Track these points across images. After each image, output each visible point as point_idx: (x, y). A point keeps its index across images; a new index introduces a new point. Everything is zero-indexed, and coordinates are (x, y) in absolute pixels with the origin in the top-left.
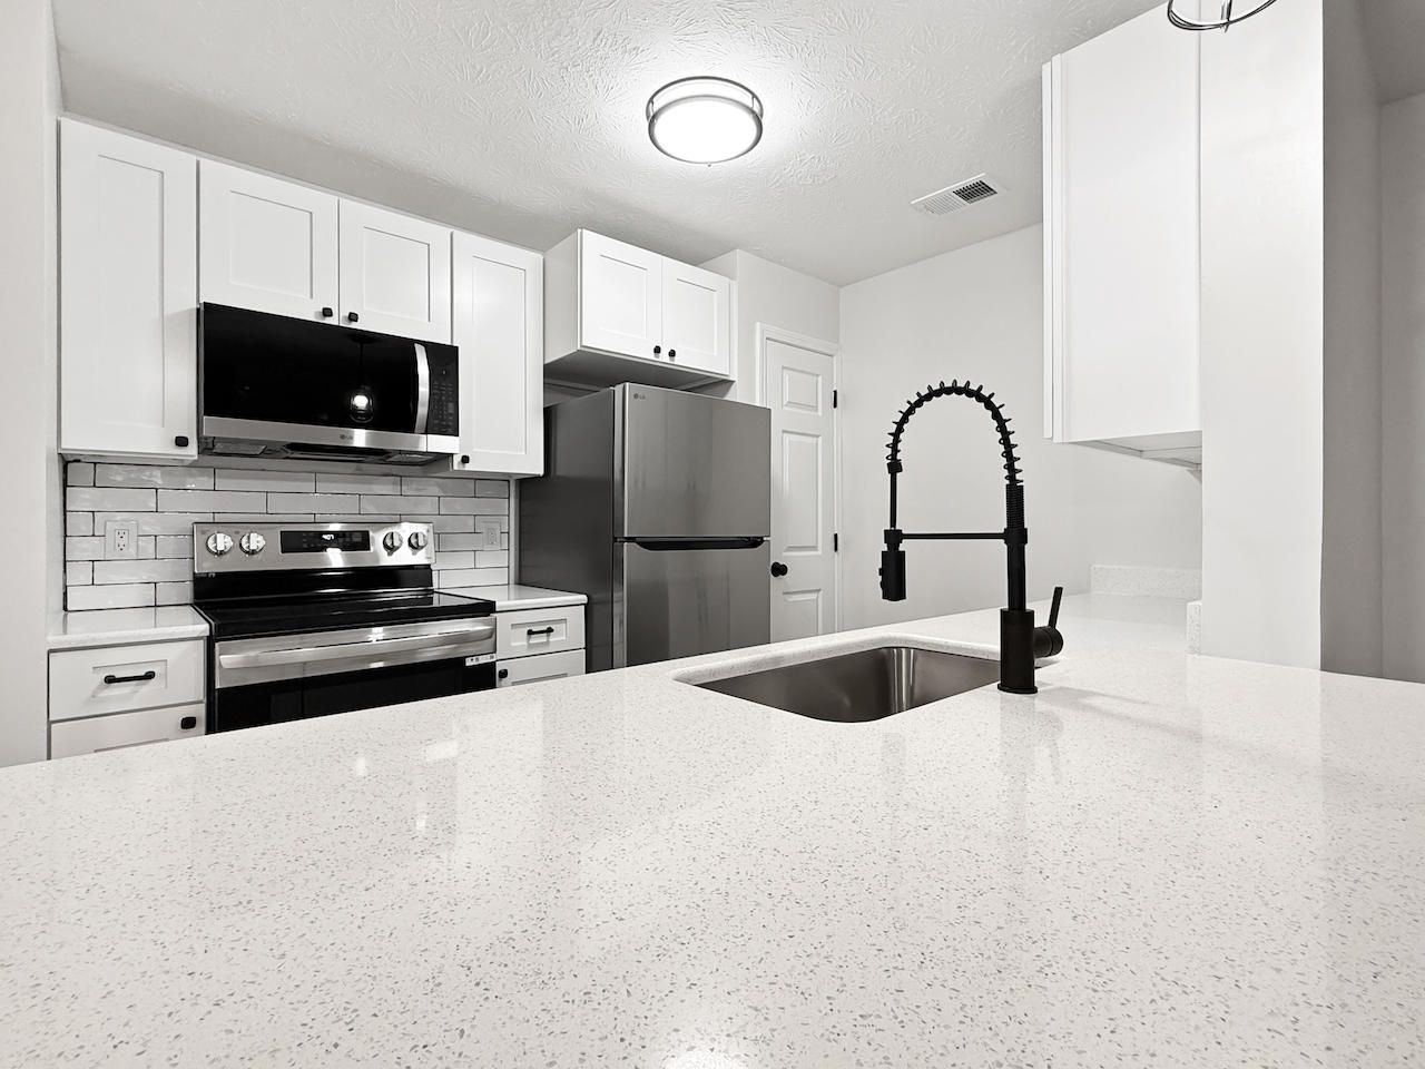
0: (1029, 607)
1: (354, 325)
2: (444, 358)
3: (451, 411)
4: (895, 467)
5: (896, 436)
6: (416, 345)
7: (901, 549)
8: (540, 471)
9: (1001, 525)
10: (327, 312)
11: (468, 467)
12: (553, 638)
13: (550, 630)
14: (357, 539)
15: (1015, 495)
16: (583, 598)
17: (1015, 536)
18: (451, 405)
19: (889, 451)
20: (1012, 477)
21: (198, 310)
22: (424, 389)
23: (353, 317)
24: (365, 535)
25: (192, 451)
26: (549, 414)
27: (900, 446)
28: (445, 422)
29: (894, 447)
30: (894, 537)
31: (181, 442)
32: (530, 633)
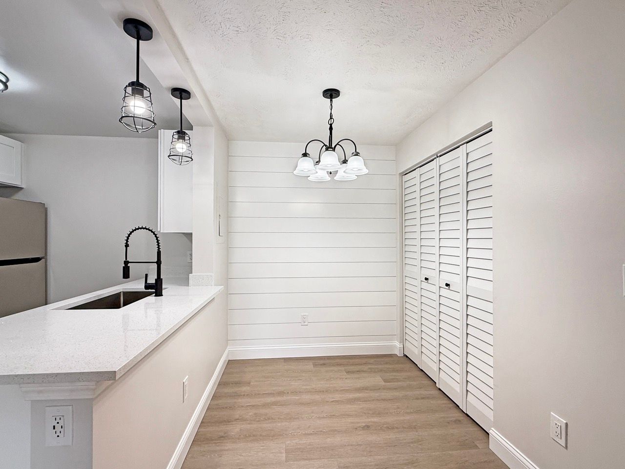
0: (161, 278)
4: (127, 246)
5: (128, 238)
7: (129, 265)
9: (156, 260)
15: (159, 253)
17: (159, 263)
20: (158, 250)
27: (129, 240)
29: (127, 241)
30: (126, 263)
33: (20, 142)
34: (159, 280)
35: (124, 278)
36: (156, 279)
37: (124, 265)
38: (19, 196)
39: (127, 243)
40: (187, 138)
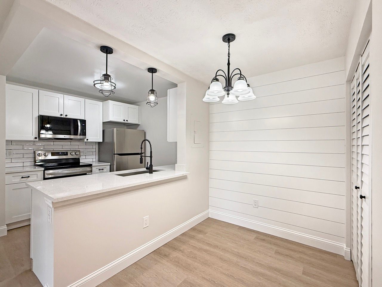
0: (152, 164)
1: (67, 117)
2: (83, 122)
3: (85, 131)
6: (78, 120)
8: (102, 141)
9: (150, 156)
10: (61, 115)
11: (88, 141)
12: (104, 171)
13: (103, 169)
14: (65, 153)
15: (151, 152)
16: (110, 164)
18: (84, 130)
19: (141, 146)
20: (151, 150)
21: (39, 116)
22: (79, 128)
23: (66, 116)
24: (67, 153)
25: (38, 139)
26: (103, 131)
28: (84, 133)
31: (36, 138)
32: (99, 170)
33: (138, 106)
35: (140, 163)
36: (150, 165)
38: (139, 128)
39: (141, 147)
40: (155, 93)
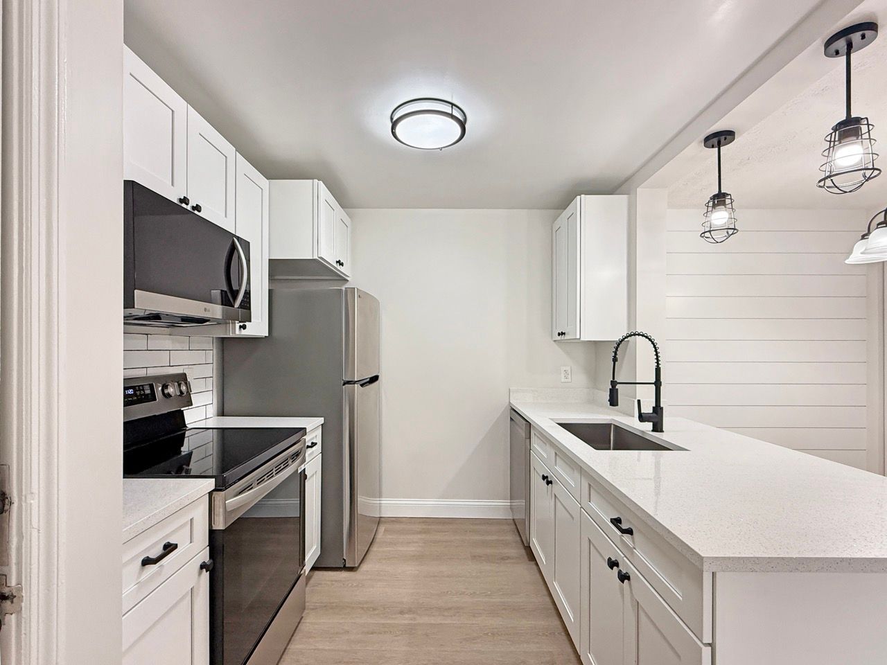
34: (658, 409)
35: (611, 404)
36: (653, 407)
37: (611, 387)
39: (615, 357)
